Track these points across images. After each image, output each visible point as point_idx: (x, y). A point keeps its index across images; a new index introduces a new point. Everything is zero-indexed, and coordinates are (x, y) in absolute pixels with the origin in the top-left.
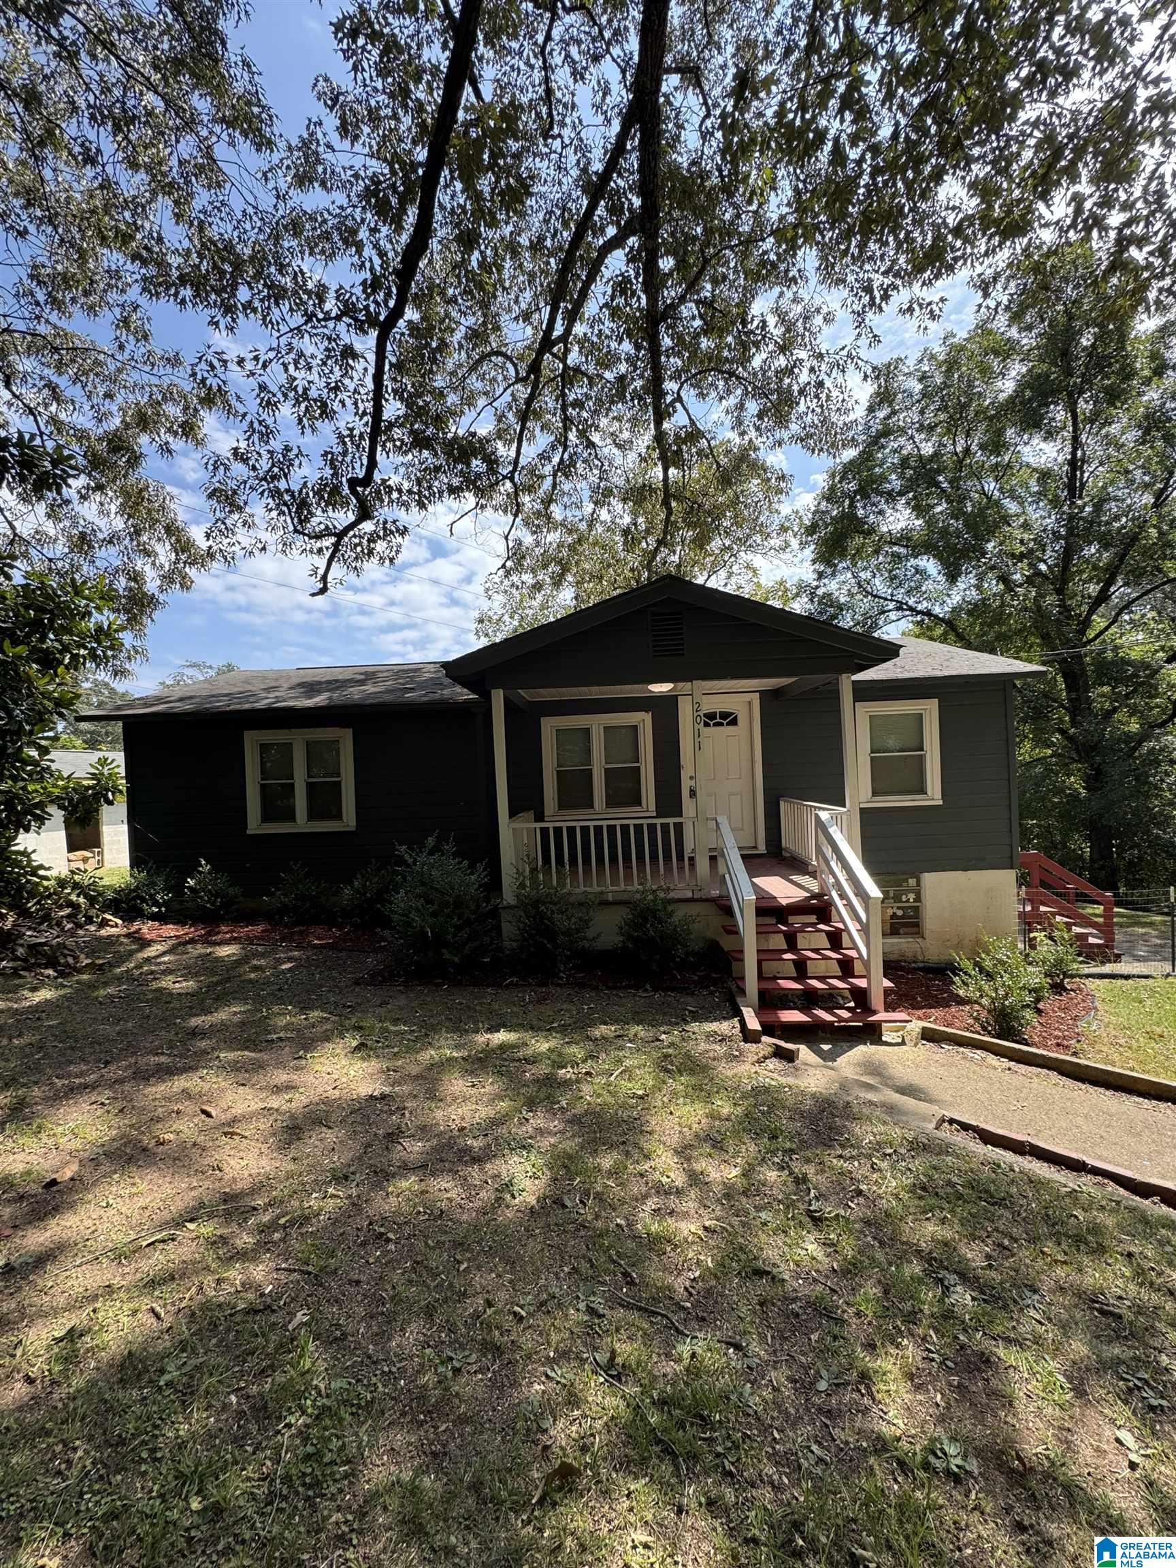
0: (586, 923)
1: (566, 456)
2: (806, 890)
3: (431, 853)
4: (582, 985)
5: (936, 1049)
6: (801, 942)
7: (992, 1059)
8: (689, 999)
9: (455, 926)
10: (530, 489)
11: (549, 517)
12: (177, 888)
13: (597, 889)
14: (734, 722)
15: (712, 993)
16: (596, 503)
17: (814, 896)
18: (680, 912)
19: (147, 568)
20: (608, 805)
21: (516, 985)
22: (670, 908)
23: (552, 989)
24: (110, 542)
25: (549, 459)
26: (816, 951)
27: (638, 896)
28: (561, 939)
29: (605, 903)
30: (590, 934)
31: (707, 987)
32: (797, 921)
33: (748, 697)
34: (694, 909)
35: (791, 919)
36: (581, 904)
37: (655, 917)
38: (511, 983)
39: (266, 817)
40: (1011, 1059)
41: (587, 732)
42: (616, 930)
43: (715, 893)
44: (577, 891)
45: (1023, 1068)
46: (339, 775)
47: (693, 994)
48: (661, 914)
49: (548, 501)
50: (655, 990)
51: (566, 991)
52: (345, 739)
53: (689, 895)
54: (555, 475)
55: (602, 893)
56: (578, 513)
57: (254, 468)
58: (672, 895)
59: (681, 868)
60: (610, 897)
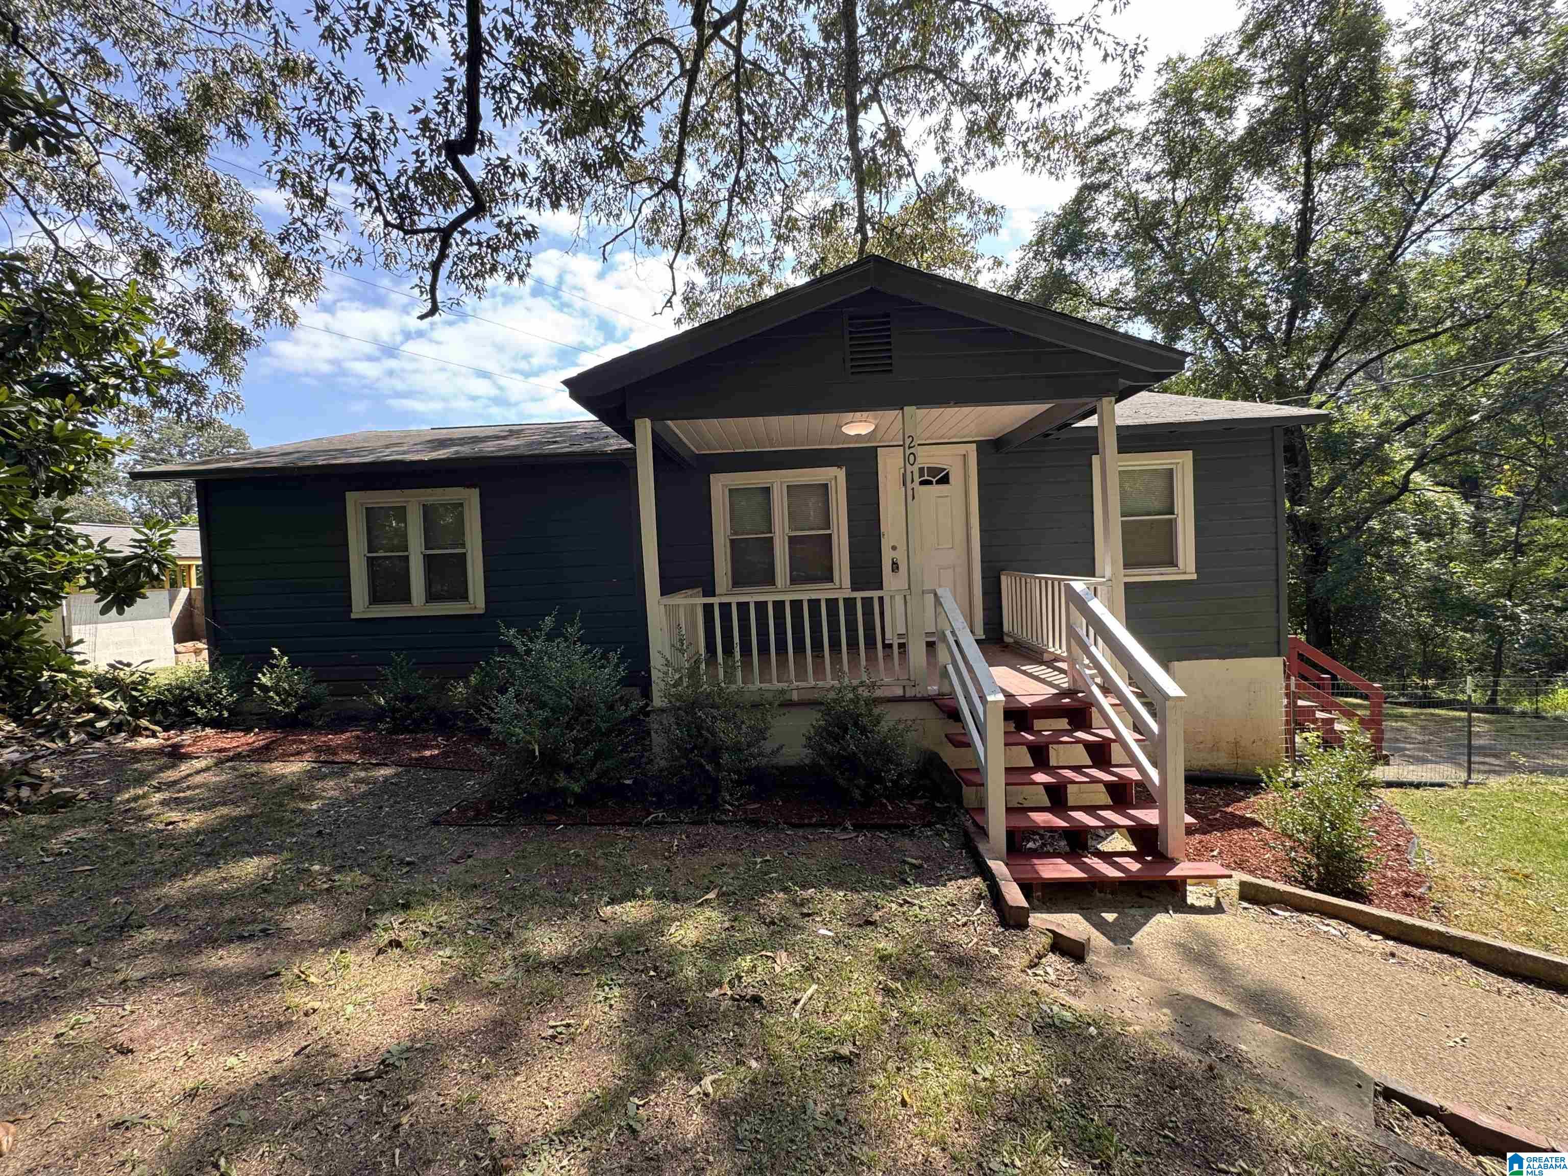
0: (761, 734)
1: (743, 174)
2: (1050, 684)
3: (550, 638)
4: (755, 823)
5: (1265, 916)
6: (1056, 756)
7: (1357, 936)
8: (907, 843)
9: (575, 740)
10: (701, 218)
11: (724, 254)
12: (244, 686)
13: (777, 685)
14: (945, 480)
15: (938, 834)
16: (779, 238)
17: (1064, 693)
18: (890, 718)
19: (236, 295)
20: (793, 581)
21: (662, 823)
22: (876, 711)
23: (712, 829)
24: (186, 262)
25: (723, 178)
26: (1077, 769)
27: (832, 695)
28: (725, 758)
29: (789, 704)
30: (768, 746)
31: (929, 825)
32: (1046, 726)
33: (962, 449)
34: (908, 712)
35: (1038, 724)
36: (755, 706)
37: (856, 724)
38: (656, 822)
39: (376, 598)
40: (1387, 937)
41: (767, 491)
42: (804, 741)
43: (933, 689)
44: (752, 687)
45: (1404, 950)
46: (463, 545)
47: (911, 835)
48: (865, 721)
49: (724, 235)
50: (858, 827)
51: (733, 832)
52: (471, 499)
53: (899, 692)
54: (730, 200)
55: (782, 692)
56: (758, 250)
57: (333, 145)
58: (879, 693)
59: (888, 657)
60: (795, 696)
